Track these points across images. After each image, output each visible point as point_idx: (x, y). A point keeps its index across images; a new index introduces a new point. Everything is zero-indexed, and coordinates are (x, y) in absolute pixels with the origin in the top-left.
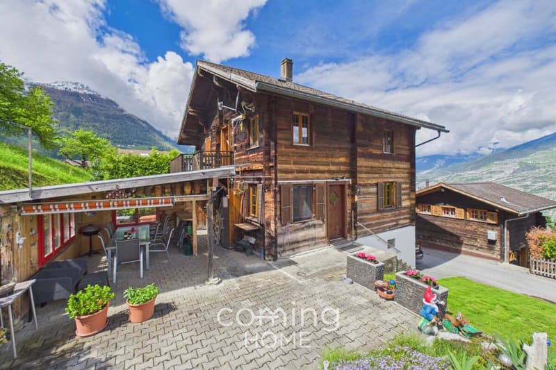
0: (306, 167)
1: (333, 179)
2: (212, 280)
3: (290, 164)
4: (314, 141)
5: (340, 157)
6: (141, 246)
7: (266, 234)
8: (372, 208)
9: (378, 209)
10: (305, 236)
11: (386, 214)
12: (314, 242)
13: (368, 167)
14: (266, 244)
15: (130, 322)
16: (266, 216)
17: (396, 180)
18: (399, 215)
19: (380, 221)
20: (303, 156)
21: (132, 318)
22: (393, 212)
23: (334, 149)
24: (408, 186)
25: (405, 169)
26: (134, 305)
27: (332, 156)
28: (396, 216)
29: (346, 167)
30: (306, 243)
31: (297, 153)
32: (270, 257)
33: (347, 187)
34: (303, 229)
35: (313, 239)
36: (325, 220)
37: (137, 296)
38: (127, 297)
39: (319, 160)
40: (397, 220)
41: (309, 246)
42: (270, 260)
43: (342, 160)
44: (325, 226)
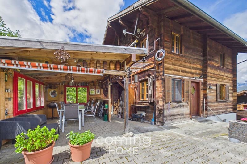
0: (179, 68)
1: (193, 77)
2: (128, 133)
3: (170, 64)
4: (183, 52)
5: (197, 65)
6: (80, 111)
7: (156, 108)
8: (214, 99)
9: (217, 100)
10: (178, 112)
11: (221, 104)
12: (183, 116)
13: (212, 73)
14: (156, 115)
15: (71, 160)
16: (156, 96)
17: (226, 84)
18: (227, 106)
19: (218, 108)
20: (177, 60)
21: (72, 157)
22: (225, 103)
23: (194, 59)
24: (232, 88)
25: (230, 78)
26: (75, 146)
27: (193, 63)
28: (226, 106)
29: (200, 72)
30: (179, 117)
31: (174, 58)
32: (159, 124)
33: (200, 84)
34: (177, 107)
35: (183, 114)
36: (189, 103)
37: (77, 138)
38: (69, 138)
39: (186, 64)
40: (226, 108)
41: (180, 118)
42: (159, 125)
43: (198, 66)
44: (189, 107)
